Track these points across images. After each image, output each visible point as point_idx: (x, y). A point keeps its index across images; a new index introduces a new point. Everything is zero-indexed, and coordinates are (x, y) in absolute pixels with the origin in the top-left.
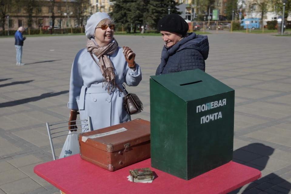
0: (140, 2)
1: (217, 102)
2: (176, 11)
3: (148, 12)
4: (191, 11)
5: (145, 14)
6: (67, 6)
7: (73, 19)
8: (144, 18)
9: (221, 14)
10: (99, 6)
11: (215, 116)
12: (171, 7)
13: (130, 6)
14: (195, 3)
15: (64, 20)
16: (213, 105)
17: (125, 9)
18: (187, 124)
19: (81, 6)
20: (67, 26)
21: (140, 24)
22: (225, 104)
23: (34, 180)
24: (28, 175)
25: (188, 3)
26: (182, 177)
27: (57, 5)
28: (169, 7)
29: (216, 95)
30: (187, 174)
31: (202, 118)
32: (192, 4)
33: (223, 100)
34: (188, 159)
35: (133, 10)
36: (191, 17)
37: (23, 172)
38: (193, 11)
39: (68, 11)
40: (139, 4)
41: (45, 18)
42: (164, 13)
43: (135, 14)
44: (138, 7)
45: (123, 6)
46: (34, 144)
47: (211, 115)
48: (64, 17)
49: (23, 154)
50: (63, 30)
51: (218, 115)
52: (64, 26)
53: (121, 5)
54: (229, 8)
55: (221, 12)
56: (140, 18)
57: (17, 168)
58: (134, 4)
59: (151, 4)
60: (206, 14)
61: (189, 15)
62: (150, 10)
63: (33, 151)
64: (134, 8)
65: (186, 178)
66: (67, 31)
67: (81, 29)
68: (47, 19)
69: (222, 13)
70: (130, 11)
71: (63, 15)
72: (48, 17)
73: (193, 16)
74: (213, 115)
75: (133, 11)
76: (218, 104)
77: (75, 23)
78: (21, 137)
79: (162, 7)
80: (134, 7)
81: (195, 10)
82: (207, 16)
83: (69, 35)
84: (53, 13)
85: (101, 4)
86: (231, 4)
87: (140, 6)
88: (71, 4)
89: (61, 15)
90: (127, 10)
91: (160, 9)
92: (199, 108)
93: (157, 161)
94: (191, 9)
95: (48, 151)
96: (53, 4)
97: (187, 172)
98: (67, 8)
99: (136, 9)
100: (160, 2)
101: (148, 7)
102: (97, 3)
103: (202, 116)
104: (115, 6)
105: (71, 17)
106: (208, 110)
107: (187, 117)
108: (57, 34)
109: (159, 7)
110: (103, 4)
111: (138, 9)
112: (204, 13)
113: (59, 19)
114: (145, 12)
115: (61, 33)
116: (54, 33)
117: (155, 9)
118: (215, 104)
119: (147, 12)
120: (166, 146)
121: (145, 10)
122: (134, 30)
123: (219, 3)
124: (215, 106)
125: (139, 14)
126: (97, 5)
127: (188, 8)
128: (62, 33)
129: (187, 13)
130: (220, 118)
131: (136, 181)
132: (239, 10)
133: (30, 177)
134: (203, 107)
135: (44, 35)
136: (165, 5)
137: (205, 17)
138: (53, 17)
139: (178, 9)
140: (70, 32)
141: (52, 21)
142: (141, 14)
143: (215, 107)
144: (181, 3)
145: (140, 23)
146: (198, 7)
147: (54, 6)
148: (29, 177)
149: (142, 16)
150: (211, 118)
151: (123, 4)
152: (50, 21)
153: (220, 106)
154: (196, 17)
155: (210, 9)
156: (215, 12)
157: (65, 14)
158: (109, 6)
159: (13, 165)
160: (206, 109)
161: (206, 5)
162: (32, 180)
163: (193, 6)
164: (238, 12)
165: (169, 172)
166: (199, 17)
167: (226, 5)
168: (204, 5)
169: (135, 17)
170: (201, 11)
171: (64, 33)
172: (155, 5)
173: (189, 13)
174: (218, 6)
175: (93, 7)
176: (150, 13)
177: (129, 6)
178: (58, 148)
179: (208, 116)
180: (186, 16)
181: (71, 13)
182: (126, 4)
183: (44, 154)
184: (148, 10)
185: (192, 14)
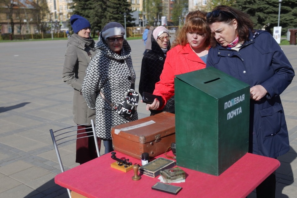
0: (98, 9)
1: (238, 97)
2: (131, 18)
3: (106, 18)
4: (142, 18)
5: (103, 20)
6: (26, 13)
7: (33, 25)
8: (103, 23)
9: (168, 21)
10: (57, 13)
11: (237, 111)
12: (126, 14)
13: (89, 13)
14: (146, 10)
15: (23, 26)
16: (235, 101)
17: (84, 16)
18: (217, 121)
19: (40, 13)
20: (27, 32)
21: (98, 30)
22: (244, 100)
23: (29, 186)
24: (22, 182)
25: (140, 10)
26: (213, 173)
27: (16, 11)
28: (125, 13)
29: (238, 91)
30: (218, 170)
31: (228, 114)
32: (143, 11)
33: (243, 95)
34: (219, 155)
35: (92, 16)
36: (143, 23)
37: (15, 179)
38: (144, 18)
39: (27, 18)
40: (97, 11)
41: (3, 25)
42: (121, 19)
43: (93, 20)
44: (96, 14)
45: (82, 12)
46: (21, 150)
47: (234, 111)
48: (23, 23)
49: (11, 160)
50: (24, 36)
51: (239, 110)
52: (24, 32)
53: (80, 12)
54: (175, 15)
55: (168, 18)
56: (99, 24)
57: (8, 176)
58: (92, 11)
59: (108, 11)
60: (156, 20)
61: (141, 21)
62: (108, 17)
63: (21, 157)
64: (92, 15)
65: (217, 174)
66: (28, 37)
67: (41, 35)
68: (5, 26)
69: (170, 20)
70: (89, 17)
71: (22, 22)
72: (6, 23)
73: (144, 22)
74: (236, 110)
75: (92, 18)
76: (239, 99)
77: (34, 29)
78: (4, 144)
79: (117, 14)
80: (92, 13)
81: (146, 17)
82: (157, 22)
83: (31, 41)
84: (12, 20)
85: (59, 10)
86: (177, 11)
87: (98, 13)
88: (30, 11)
89: (21, 21)
90: (86, 16)
91: (116, 16)
92: (226, 105)
93: (183, 160)
94: (143, 16)
95: (37, 155)
96: (11, 11)
97: (218, 168)
98: (26, 15)
99: (95, 16)
100: (116, 9)
101: (105, 14)
102: (55, 10)
103: (228, 112)
104: (74, 13)
105: (30, 23)
106: (232, 106)
107: (218, 114)
108: (18, 40)
109: (115, 14)
110: (61, 11)
111: (97, 16)
112: (154, 19)
113: (19, 25)
114: (103, 18)
115: (21, 39)
116: (14, 39)
117: (112, 16)
118: (237, 100)
119: (104, 18)
120: (193, 144)
121: (102, 17)
122: (92, 35)
123: (166, 11)
124: (237, 101)
125: (98, 20)
126: (56, 12)
127: (140, 15)
128: (23, 39)
129: (139, 20)
130: (240, 113)
131: (170, 182)
132: (184, 17)
133: (25, 184)
134: (229, 103)
135: (4, 41)
136: (120, 12)
137: (155, 23)
138: (12, 24)
139: (132, 16)
140: (31, 38)
141: (11, 28)
142: (100, 20)
143: (237, 103)
144: (135, 11)
145: (99, 28)
146: (148, 14)
147: (12, 13)
148: (23, 184)
149: (100, 22)
150: (234, 114)
151: (81, 11)
152: (9, 27)
153: (240, 101)
154: (147, 23)
155: (158, 16)
156: (163, 18)
157: (25, 21)
158: (67, 13)
159: (3, 173)
160: (231, 106)
161: (155, 13)
162: (27, 186)
163: (144, 13)
164: (183, 19)
165: (197, 169)
166: (150, 23)
167: (172, 12)
168: (153, 12)
169: (94, 23)
170: (151, 18)
171: (24, 39)
172: (111, 12)
173: (141, 20)
174: (165, 13)
175: (52, 14)
176: (108, 19)
177: (87, 13)
178: (47, 151)
179: (232, 112)
180: (139, 22)
181: (31, 20)
182: (85, 11)
183: (33, 159)
184: (105, 16)
185: (143, 20)
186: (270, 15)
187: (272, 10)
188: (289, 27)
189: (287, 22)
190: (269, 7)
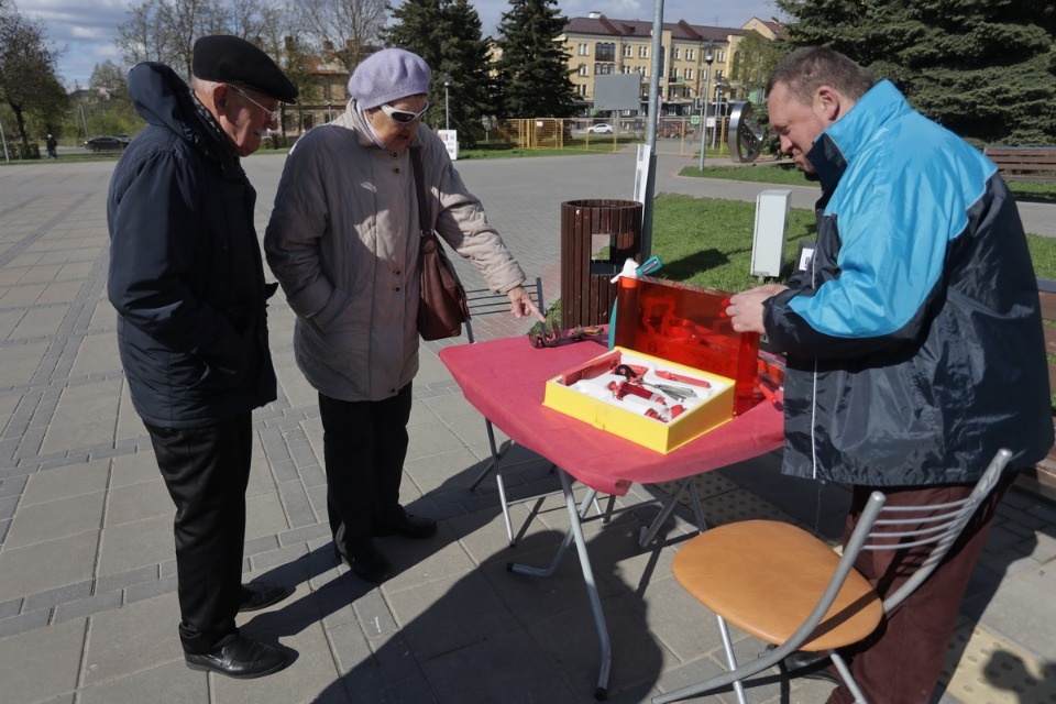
186: (926, 72)
187: (937, 46)
188: (1019, 136)
189: (1007, 109)
190: (920, 33)
